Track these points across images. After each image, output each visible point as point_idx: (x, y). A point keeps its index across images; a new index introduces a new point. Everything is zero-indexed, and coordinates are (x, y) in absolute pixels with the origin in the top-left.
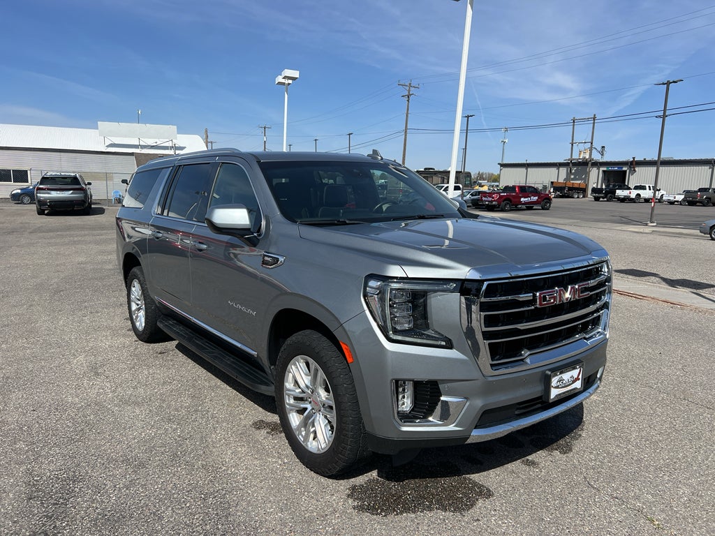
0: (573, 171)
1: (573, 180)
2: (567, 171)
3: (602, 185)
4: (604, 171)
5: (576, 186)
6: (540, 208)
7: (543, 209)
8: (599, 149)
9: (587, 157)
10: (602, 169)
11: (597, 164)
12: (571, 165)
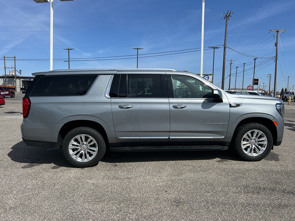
0: (7, 80)
1: (7, 84)
2: (4, 80)
3: (22, 87)
4: (22, 81)
5: (10, 87)
6: (10, 97)
7: (11, 97)
8: (19, 71)
9: (14, 74)
10: (21, 80)
11: (18, 78)
12: (6, 77)
